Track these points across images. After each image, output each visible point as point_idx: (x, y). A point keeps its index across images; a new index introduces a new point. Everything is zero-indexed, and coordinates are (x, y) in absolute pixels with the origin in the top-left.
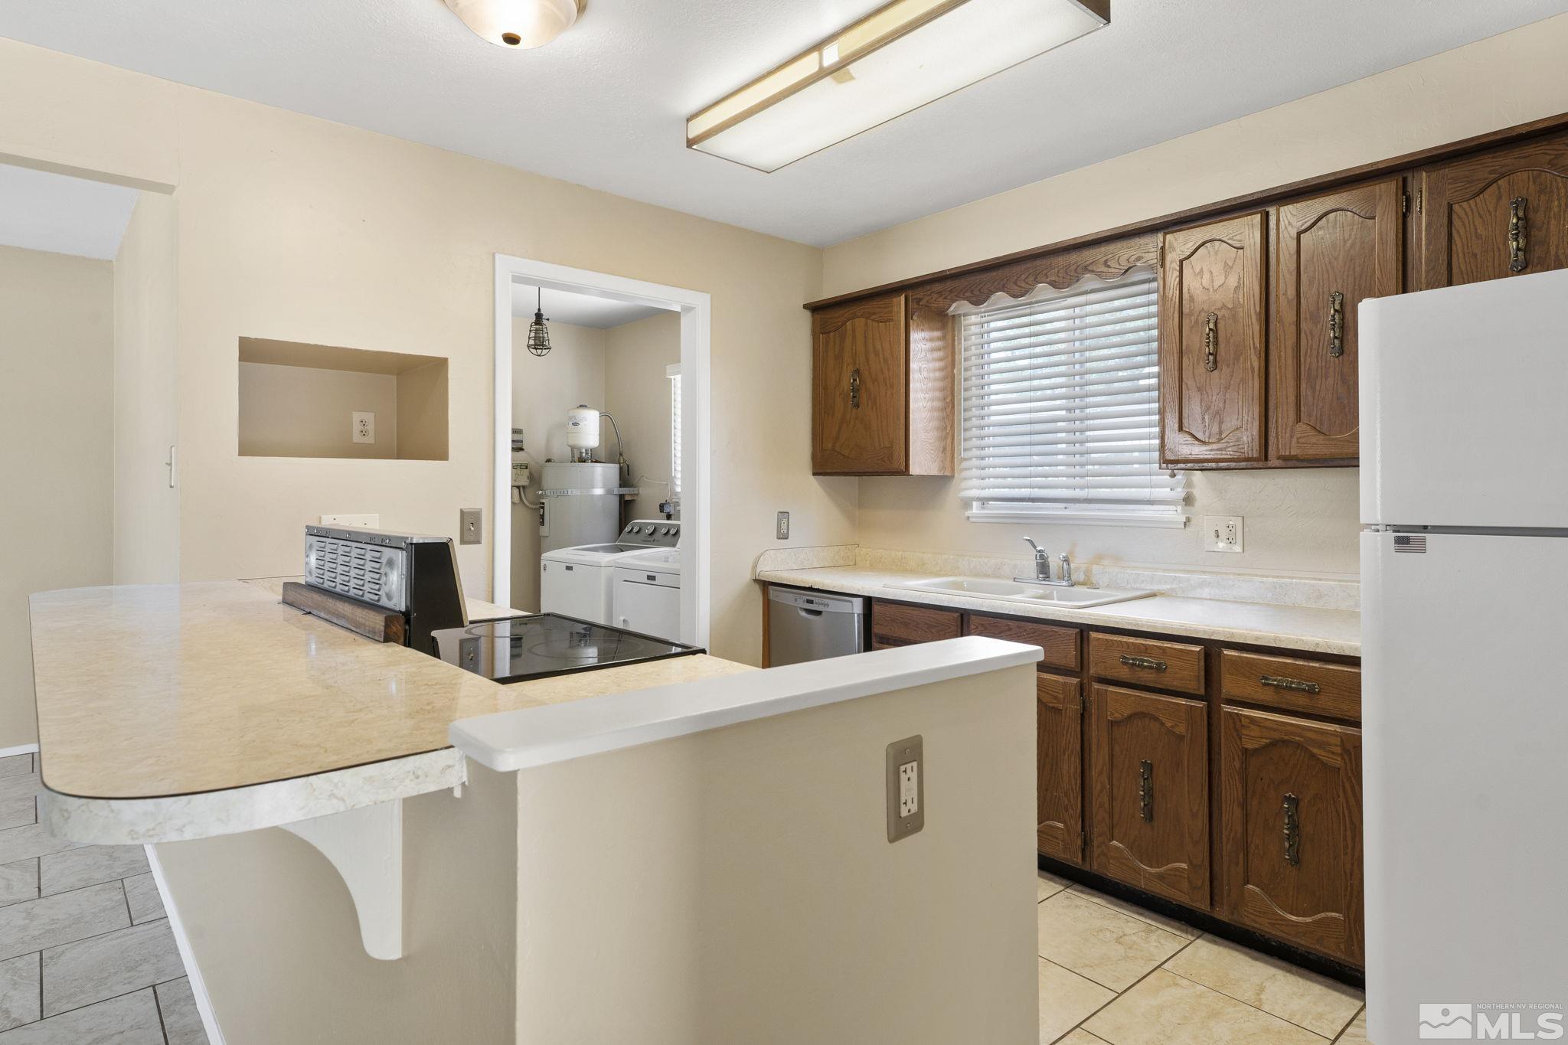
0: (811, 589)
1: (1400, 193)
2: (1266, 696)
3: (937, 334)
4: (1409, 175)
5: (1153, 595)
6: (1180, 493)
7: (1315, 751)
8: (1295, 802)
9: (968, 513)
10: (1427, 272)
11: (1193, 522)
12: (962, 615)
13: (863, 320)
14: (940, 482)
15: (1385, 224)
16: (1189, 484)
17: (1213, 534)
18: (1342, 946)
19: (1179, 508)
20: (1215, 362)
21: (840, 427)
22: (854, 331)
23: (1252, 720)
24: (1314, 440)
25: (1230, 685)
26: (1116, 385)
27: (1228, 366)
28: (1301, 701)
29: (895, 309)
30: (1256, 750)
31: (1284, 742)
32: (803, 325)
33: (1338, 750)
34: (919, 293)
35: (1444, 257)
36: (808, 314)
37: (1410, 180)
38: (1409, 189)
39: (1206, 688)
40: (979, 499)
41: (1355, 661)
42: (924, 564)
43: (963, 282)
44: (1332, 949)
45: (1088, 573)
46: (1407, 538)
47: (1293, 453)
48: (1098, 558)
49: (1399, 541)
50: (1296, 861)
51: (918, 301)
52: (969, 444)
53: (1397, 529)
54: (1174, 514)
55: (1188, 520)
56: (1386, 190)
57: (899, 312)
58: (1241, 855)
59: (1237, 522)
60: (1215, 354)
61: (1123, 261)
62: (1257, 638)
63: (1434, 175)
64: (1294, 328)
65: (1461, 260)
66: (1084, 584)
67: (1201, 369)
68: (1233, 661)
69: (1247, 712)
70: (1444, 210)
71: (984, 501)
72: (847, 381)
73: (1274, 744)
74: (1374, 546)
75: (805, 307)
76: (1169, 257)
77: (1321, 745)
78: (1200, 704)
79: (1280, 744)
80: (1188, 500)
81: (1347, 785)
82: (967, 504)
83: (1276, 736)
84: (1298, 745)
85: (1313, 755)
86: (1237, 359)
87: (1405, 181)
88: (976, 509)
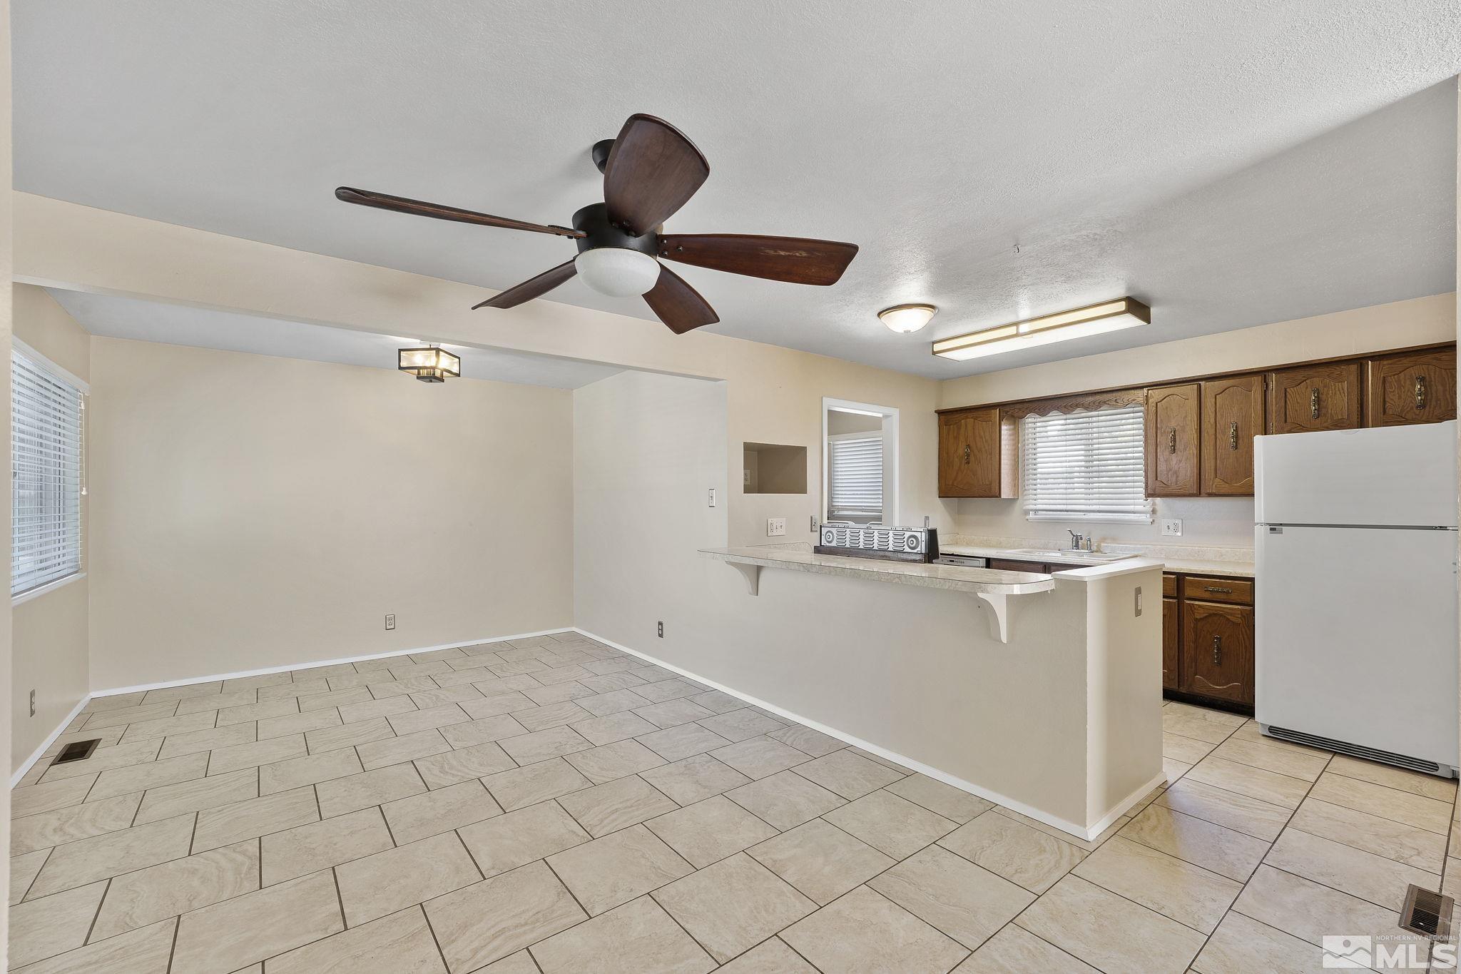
0: (953, 555)
1: (1263, 381)
2: (1207, 595)
3: (1012, 427)
4: (1267, 374)
5: (1137, 556)
6: (1148, 508)
7: (1229, 617)
8: (1219, 639)
9: (1027, 517)
10: (1275, 417)
11: (1156, 521)
12: (1045, 566)
13: (972, 420)
14: (1012, 501)
15: (1256, 394)
16: (1154, 504)
17: (1166, 527)
18: (1240, 696)
19: (1148, 515)
20: (1174, 449)
21: (957, 473)
22: (966, 426)
23: (1200, 606)
24: (1223, 486)
25: (1189, 592)
26: (1120, 467)
27: (1181, 452)
28: (1222, 597)
29: (993, 416)
30: (1201, 619)
31: (1214, 614)
32: (934, 421)
33: (1240, 616)
34: (1007, 409)
35: (1283, 410)
36: (937, 415)
37: (1267, 376)
38: (1267, 379)
39: (1177, 593)
40: (1032, 510)
41: (1252, 580)
42: (1001, 543)
43: (1035, 405)
44: (1236, 698)
45: (1099, 546)
46: (1274, 528)
47: (1214, 491)
48: (1104, 539)
49: (1271, 529)
50: (1220, 663)
51: (1007, 412)
52: (1029, 482)
53: (1270, 525)
54: (1146, 518)
55: (1153, 521)
56: (1257, 380)
57: (995, 417)
58: (1194, 664)
59: (1179, 522)
60: (1174, 446)
61: (1125, 400)
62: (1203, 571)
63: (1278, 376)
64: (1214, 436)
65: (1291, 413)
66: (1097, 552)
67: (1167, 453)
68: (1191, 582)
69: (1197, 603)
70: (1283, 391)
71: (1036, 511)
72: (960, 452)
73: (1210, 615)
74: (1261, 532)
75: (935, 412)
76: (1150, 401)
77: (1231, 615)
78: (1175, 601)
79: (1213, 615)
80: (1154, 511)
81: (1243, 630)
82: (1027, 512)
83: (1211, 612)
84: (1221, 615)
85: (1228, 619)
86: (1185, 449)
87: (1265, 376)
88: (1031, 515)
